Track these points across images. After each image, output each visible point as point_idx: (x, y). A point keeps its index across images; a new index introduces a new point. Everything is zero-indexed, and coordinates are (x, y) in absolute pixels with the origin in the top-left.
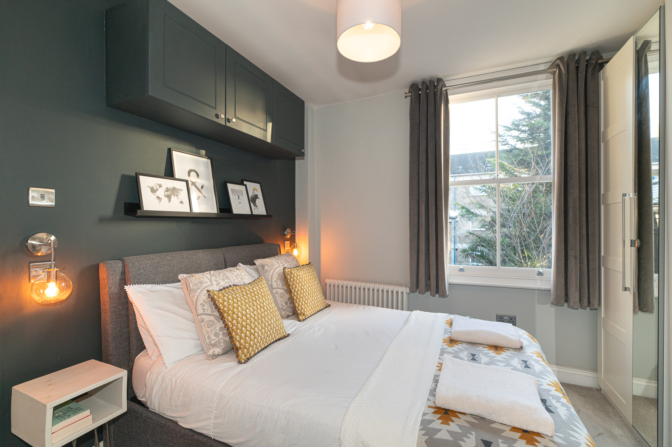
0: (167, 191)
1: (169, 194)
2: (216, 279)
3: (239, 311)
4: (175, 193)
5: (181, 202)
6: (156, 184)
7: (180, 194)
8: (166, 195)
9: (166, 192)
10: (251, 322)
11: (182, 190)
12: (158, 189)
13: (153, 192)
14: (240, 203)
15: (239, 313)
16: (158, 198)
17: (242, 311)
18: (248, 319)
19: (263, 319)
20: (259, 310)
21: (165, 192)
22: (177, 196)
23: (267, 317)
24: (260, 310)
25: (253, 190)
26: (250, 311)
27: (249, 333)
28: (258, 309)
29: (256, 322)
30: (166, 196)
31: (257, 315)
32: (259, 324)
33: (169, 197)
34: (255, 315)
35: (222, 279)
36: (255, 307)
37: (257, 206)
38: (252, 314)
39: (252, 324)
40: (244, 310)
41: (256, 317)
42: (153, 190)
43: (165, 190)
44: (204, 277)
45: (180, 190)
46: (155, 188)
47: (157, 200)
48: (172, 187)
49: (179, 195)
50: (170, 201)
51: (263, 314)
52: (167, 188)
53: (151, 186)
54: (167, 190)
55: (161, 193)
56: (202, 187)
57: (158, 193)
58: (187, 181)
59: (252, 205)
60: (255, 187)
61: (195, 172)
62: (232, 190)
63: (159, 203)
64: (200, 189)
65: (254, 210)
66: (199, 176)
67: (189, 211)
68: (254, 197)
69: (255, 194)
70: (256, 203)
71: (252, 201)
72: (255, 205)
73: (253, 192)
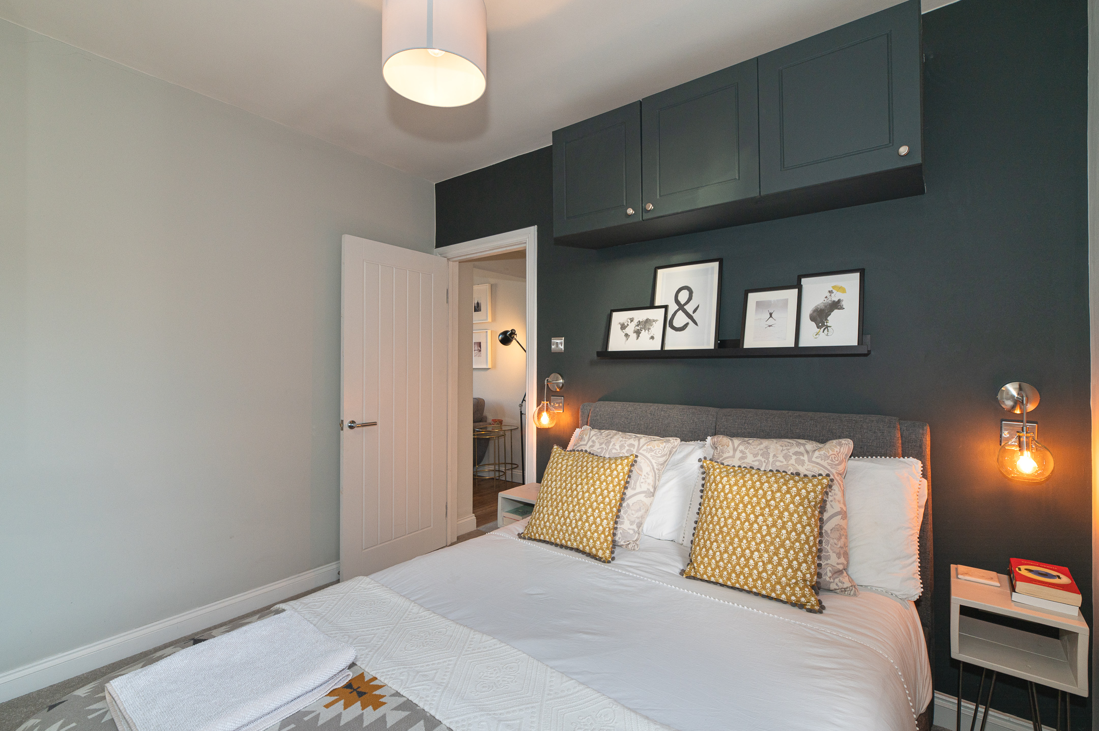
0: (638, 325)
1: (639, 328)
4: (648, 327)
6: (629, 318)
7: (653, 326)
8: (636, 330)
11: (657, 321)
12: (628, 325)
13: (623, 329)
14: (770, 326)
16: (627, 335)
21: (635, 327)
22: (649, 329)
30: (635, 332)
33: (638, 333)
37: (827, 327)
41: (582, 501)
42: (623, 327)
43: (636, 324)
44: (588, 434)
45: (654, 321)
46: (626, 324)
47: (625, 338)
48: (645, 319)
49: (652, 328)
50: (638, 337)
52: (640, 321)
53: (622, 322)
54: (639, 323)
55: (630, 330)
56: (695, 311)
57: (627, 330)
58: (666, 307)
59: (808, 326)
60: (840, 284)
61: (688, 290)
62: (759, 304)
63: (626, 341)
64: (691, 313)
65: (812, 337)
66: (693, 295)
67: (659, 349)
68: (823, 307)
69: (834, 301)
70: (827, 320)
71: (812, 318)
72: (820, 324)
73: (828, 297)
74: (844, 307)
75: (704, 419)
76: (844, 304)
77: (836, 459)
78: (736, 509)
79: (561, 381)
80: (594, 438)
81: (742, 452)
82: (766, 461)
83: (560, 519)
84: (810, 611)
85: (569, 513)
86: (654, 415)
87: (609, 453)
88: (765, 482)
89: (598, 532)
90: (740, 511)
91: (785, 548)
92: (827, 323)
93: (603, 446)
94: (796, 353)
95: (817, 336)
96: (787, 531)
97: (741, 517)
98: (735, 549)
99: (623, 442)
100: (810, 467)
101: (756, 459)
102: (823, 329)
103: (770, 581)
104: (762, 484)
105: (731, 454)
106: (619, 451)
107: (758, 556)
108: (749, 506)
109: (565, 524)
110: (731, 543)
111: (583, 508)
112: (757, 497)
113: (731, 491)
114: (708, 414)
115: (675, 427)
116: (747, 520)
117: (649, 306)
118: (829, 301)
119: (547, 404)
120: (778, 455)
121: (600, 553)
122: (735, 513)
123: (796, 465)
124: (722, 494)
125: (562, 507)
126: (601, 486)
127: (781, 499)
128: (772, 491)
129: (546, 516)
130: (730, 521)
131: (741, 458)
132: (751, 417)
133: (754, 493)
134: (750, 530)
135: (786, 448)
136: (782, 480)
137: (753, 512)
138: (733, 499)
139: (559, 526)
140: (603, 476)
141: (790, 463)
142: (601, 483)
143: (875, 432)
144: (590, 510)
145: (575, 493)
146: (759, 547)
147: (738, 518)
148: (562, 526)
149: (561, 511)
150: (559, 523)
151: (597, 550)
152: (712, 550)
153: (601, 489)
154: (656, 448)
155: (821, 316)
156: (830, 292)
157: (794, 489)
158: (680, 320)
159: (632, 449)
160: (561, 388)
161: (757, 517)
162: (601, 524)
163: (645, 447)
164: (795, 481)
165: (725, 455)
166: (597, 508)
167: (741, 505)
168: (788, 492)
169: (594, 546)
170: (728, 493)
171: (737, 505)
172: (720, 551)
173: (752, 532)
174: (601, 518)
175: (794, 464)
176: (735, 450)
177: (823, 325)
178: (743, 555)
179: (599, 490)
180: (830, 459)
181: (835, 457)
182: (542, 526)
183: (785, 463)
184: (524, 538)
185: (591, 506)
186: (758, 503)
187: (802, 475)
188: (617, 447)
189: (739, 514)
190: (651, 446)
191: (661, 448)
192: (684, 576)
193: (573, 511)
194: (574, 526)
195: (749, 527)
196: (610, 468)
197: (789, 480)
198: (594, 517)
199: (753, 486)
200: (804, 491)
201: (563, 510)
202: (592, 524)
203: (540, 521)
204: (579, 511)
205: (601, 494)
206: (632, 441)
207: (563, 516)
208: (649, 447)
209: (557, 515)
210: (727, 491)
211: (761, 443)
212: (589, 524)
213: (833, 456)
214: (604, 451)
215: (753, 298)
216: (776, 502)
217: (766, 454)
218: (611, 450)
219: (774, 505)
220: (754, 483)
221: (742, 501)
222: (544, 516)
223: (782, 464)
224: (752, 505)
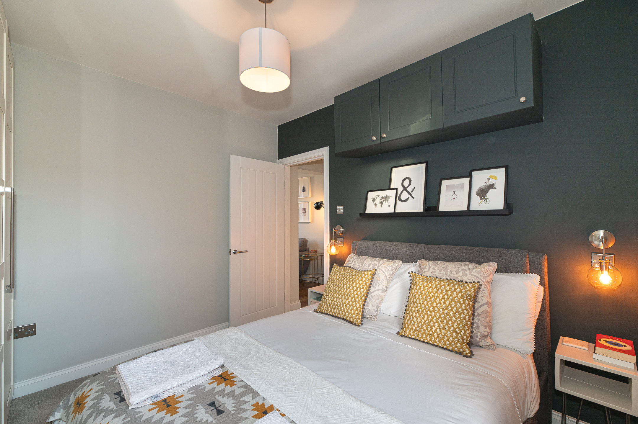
0: (381, 199)
1: (382, 201)
4: (387, 200)
6: (376, 195)
7: (390, 199)
8: (381, 202)
11: (392, 196)
12: (376, 199)
14: (454, 199)
16: (376, 205)
22: (388, 201)
33: (382, 203)
37: (486, 199)
41: (346, 293)
42: (374, 200)
44: (354, 258)
45: (390, 196)
46: (375, 199)
47: (374, 206)
48: (386, 196)
50: (382, 205)
52: (383, 197)
53: (373, 197)
55: (378, 201)
56: (412, 191)
57: (376, 202)
58: (397, 189)
59: (475, 199)
60: (494, 174)
61: (409, 179)
62: (448, 187)
63: (375, 208)
64: (410, 192)
65: (477, 205)
66: (412, 182)
67: (393, 212)
68: (484, 188)
69: (490, 184)
70: (486, 195)
71: (478, 194)
72: (482, 198)
73: (487, 182)
74: (496, 187)
75: (417, 250)
76: (496, 186)
77: (486, 273)
78: (426, 300)
79: (342, 229)
80: (356, 260)
81: (433, 268)
82: (446, 274)
83: (335, 302)
84: (465, 356)
85: (339, 299)
86: (390, 248)
87: (363, 268)
88: (442, 285)
89: (354, 310)
90: (428, 301)
91: (452, 321)
92: (486, 196)
93: (360, 264)
94: (469, 214)
95: (480, 204)
96: (453, 312)
97: (429, 304)
98: (425, 321)
99: (371, 263)
100: (470, 278)
101: (441, 272)
102: (484, 200)
103: (443, 339)
104: (441, 286)
105: (427, 270)
106: (368, 267)
107: (437, 325)
108: (433, 298)
109: (337, 305)
110: (423, 318)
111: (347, 297)
112: (438, 293)
113: (424, 290)
114: (420, 248)
115: (402, 254)
116: (432, 305)
117: (388, 188)
118: (488, 184)
119: (334, 242)
120: (452, 271)
121: (355, 321)
122: (426, 302)
123: (462, 276)
124: (419, 291)
125: (336, 296)
126: (356, 286)
127: (451, 294)
128: (446, 290)
129: (328, 300)
130: (423, 306)
131: (433, 272)
132: (443, 250)
133: (436, 291)
134: (433, 311)
135: (457, 267)
136: (452, 284)
137: (435, 301)
138: (425, 294)
139: (334, 306)
140: (357, 280)
141: (459, 275)
142: (356, 284)
143: (513, 259)
144: (350, 298)
145: (343, 289)
146: (438, 320)
147: (427, 304)
148: (336, 306)
149: (335, 298)
150: (334, 304)
151: (353, 320)
152: (413, 321)
153: (356, 287)
154: (388, 266)
155: (483, 193)
156: (488, 179)
157: (458, 289)
158: (405, 196)
159: (375, 266)
160: (342, 233)
161: (437, 304)
162: (356, 306)
163: (382, 265)
164: (459, 285)
165: (424, 270)
166: (354, 297)
167: (429, 298)
168: (455, 291)
169: (352, 317)
170: (422, 291)
171: (427, 297)
172: (417, 322)
173: (435, 312)
174: (356, 303)
175: (461, 276)
176: (429, 267)
177: (484, 198)
178: (429, 325)
179: (355, 287)
180: (483, 273)
181: (485, 273)
182: (326, 306)
183: (456, 275)
184: (317, 312)
185: (351, 296)
186: (438, 297)
187: (464, 282)
188: (367, 265)
189: (428, 302)
190: (385, 265)
191: (391, 266)
192: (399, 335)
193: (341, 298)
194: (341, 306)
195: (433, 309)
196: (361, 276)
197: (456, 284)
198: (352, 302)
199: (436, 287)
200: (463, 290)
201: (336, 298)
202: (351, 305)
203: (325, 303)
204: (344, 298)
205: (356, 290)
206: (375, 262)
207: (336, 301)
208: (384, 265)
209: (333, 300)
210: (422, 290)
211: (444, 264)
212: (349, 305)
213: (484, 272)
214: (360, 267)
215: (445, 183)
216: (448, 296)
217: (446, 270)
218: (364, 267)
219: (447, 298)
220: (436, 285)
221: (429, 295)
222: (327, 301)
223: (454, 276)
224: (435, 298)
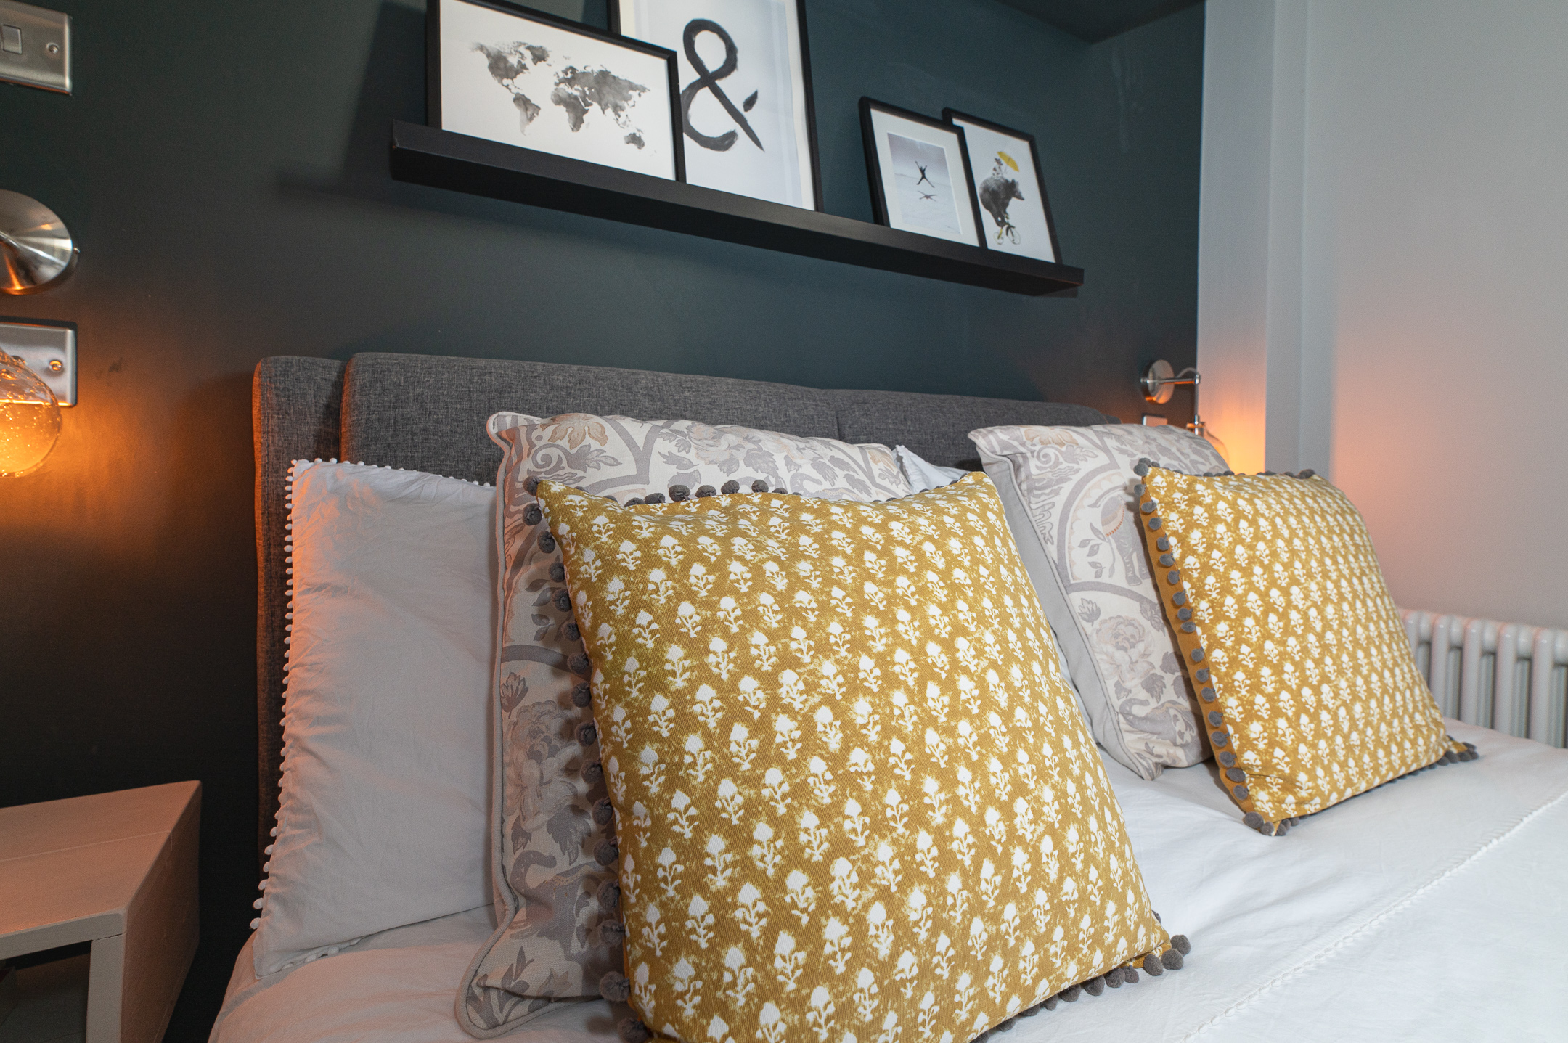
0: (570, 82)
1: (576, 93)
2: (683, 454)
3: (703, 667)
4: (610, 98)
5: (635, 140)
6: (521, 44)
7: (631, 103)
8: (562, 95)
9: (562, 86)
10: (800, 792)
11: (643, 89)
12: (524, 67)
13: (500, 72)
14: (927, 197)
15: (706, 692)
16: (522, 101)
17: (735, 678)
18: (781, 760)
19: (930, 785)
20: (899, 698)
21: (557, 84)
22: (617, 109)
23: (978, 769)
24: (917, 696)
25: (998, 161)
26: (811, 687)
27: (762, 907)
28: (890, 681)
29: (852, 807)
30: (559, 100)
31: (873, 737)
32: (879, 827)
33: (577, 111)
34: (853, 736)
35: (726, 456)
36: (866, 663)
37: (1010, 227)
38: (824, 715)
39: (809, 819)
40: (758, 674)
42: (501, 67)
43: (562, 75)
45: (633, 87)
46: (513, 60)
47: (516, 112)
48: (597, 69)
49: (628, 109)
50: (577, 123)
51: (931, 737)
52: (573, 69)
53: (493, 45)
54: (572, 76)
55: (538, 85)
56: (750, 103)
57: (522, 83)
58: (671, 59)
61: (719, 37)
62: (891, 137)
63: (521, 118)
64: (740, 108)
66: (737, 56)
67: (669, 179)
68: (996, 188)
69: (1007, 181)
70: (1005, 213)
71: (990, 207)
72: (1000, 220)
73: (999, 169)
74: (1023, 195)
76: (1021, 188)
92: (1007, 219)
95: (1002, 237)
102: (1005, 228)
118: (1001, 178)
155: (997, 205)
156: (995, 161)
177: (1004, 222)
215: (881, 121)
